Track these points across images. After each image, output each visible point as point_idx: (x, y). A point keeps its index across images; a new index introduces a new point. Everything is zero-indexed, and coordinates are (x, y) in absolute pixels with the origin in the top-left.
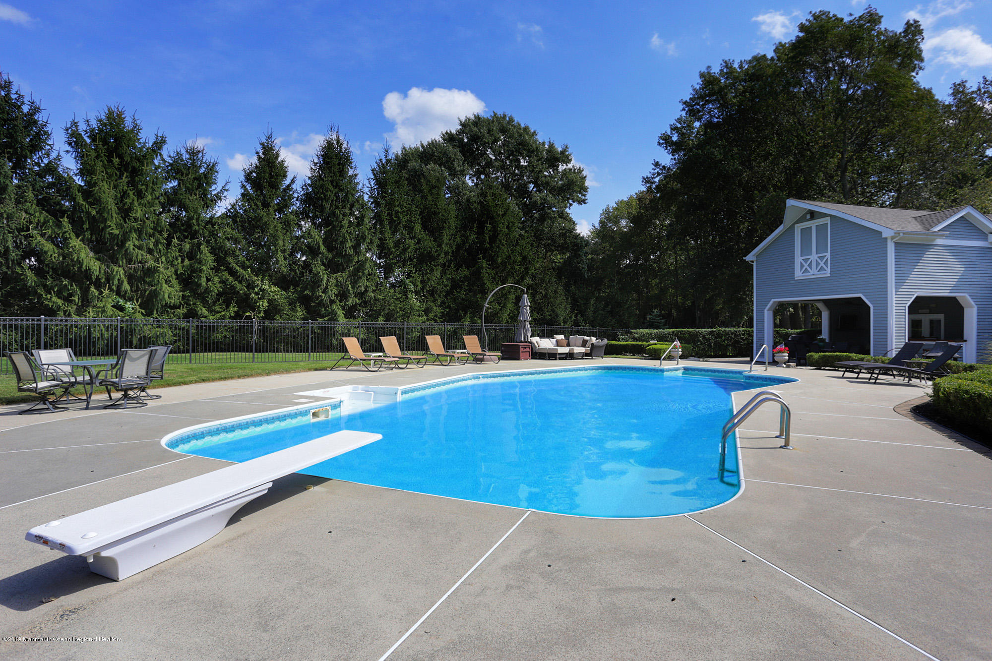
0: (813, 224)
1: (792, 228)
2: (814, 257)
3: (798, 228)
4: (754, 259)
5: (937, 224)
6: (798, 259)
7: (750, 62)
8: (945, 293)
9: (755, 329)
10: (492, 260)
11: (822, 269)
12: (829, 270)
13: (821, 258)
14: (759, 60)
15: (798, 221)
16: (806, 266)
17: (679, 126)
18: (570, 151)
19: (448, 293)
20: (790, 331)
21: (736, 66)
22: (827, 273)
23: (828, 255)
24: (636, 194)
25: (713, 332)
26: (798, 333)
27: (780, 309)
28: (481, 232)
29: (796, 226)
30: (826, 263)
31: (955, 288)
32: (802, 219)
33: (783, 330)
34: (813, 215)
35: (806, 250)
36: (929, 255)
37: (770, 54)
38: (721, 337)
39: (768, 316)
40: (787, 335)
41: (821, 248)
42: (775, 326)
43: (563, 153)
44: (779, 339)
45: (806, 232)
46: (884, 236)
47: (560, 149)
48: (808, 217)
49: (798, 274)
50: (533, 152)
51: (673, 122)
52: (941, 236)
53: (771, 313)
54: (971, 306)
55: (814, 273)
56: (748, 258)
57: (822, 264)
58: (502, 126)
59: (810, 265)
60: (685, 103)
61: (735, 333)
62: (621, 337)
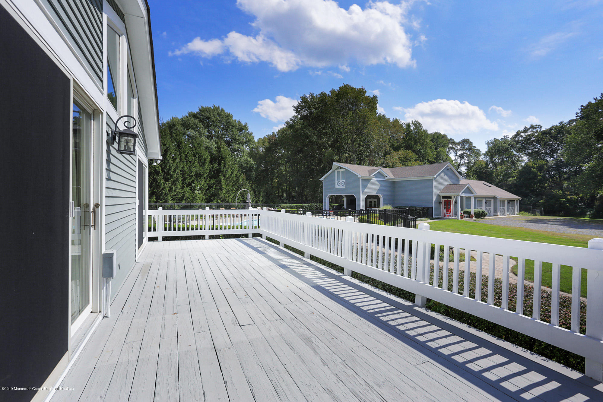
0: (341, 170)
1: (335, 170)
2: (341, 181)
3: (337, 171)
4: (323, 180)
5: (373, 173)
6: (336, 181)
7: (320, 95)
8: (375, 194)
9: (323, 204)
10: (224, 176)
11: (343, 185)
12: (345, 186)
13: (343, 182)
14: (323, 95)
15: (336, 169)
16: (339, 184)
17: (293, 119)
18: (248, 125)
19: (207, 190)
20: (335, 205)
21: (315, 95)
22: (345, 187)
23: (345, 181)
24: (267, 135)
25: (309, 205)
26: (337, 205)
27: (331, 198)
28: (219, 164)
29: (336, 170)
30: (344, 183)
31: (377, 192)
32: (337, 169)
33: (332, 204)
34: (341, 168)
35: (339, 179)
36: (371, 182)
37: (328, 93)
38: (311, 207)
39: (327, 200)
40: (334, 206)
41: (343, 179)
42: (330, 202)
43: (245, 126)
44: (331, 207)
45: (339, 172)
46: (359, 177)
47: (243, 124)
48: (339, 168)
49: (337, 186)
50: (234, 126)
51: (291, 117)
52: (373, 177)
53: (329, 199)
54: (381, 198)
55: (341, 186)
56: (321, 179)
57: (343, 183)
58: (218, 112)
59: (340, 184)
60: (295, 107)
61: (316, 206)
62: (276, 207)
